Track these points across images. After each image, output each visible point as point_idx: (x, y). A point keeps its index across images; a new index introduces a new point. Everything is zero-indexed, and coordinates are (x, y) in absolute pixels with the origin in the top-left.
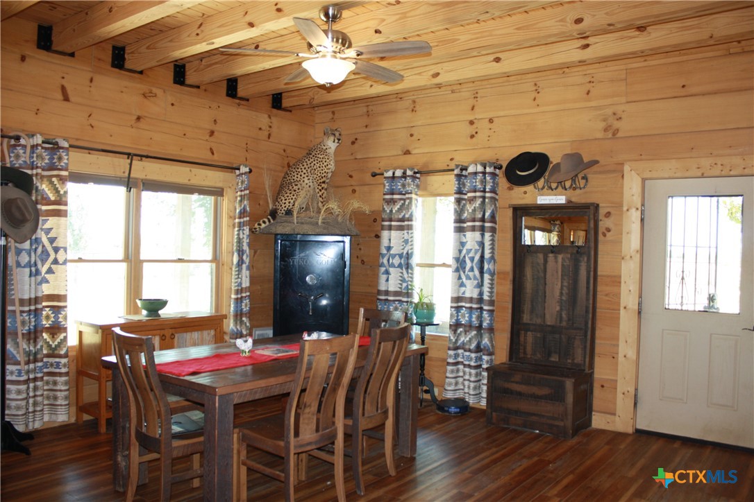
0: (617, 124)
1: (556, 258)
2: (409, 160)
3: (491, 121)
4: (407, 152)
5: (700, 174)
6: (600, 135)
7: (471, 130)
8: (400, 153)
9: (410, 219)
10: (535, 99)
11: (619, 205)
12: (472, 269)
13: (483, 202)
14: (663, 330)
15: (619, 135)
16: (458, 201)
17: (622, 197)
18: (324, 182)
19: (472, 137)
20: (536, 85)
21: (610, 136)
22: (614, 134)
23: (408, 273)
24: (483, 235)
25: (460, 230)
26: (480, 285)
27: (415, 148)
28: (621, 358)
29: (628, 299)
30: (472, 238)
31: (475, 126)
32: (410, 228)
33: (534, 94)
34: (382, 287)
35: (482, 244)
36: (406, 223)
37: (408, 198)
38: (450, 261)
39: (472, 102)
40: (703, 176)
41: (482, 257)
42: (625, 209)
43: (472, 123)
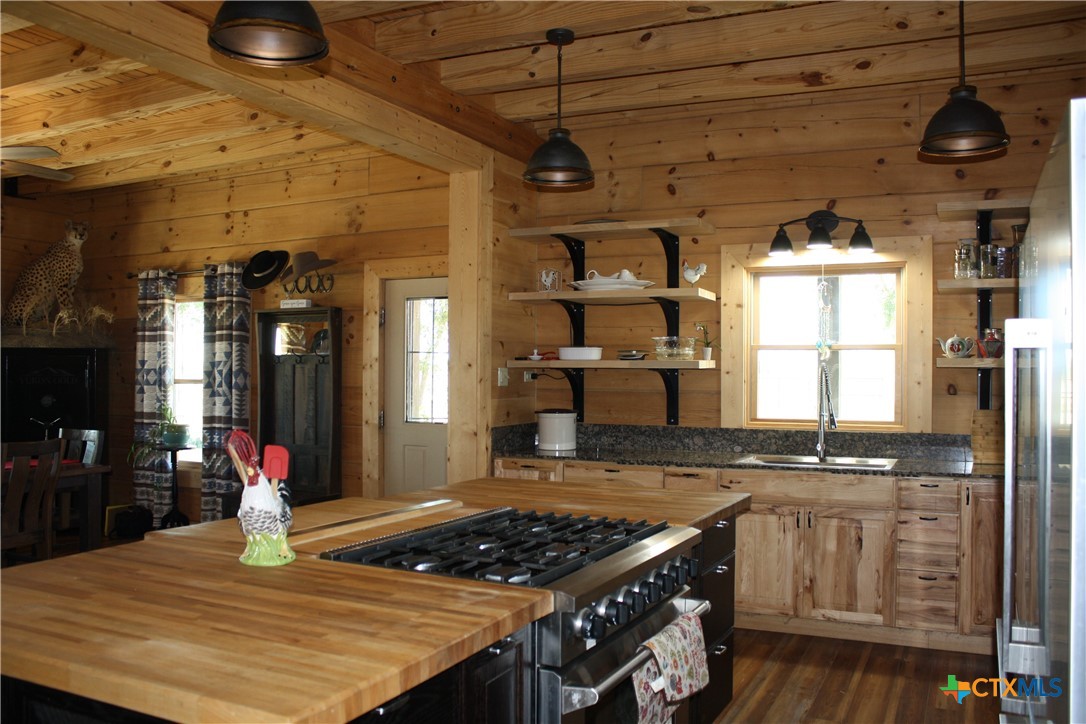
0: (360, 219)
1: (303, 368)
2: (168, 259)
3: (246, 214)
4: (166, 250)
5: (430, 275)
6: (344, 231)
7: (227, 224)
8: (159, 250)
9: (163, 328)
10: (286, 190)
11: (359, 308)
12: (220, 385)
13: (231, 308)
14: (405, 446)
15: (362, 231)
16: (209, 307)
17: (363, 296)
18: (66, 286)
19: (228, 232)
20: (288, 173)
21: (353, 232)
22: (357, 230)
23: (161, 390)
24: (231, 345)
25: (210, 339)
26: (228, 403)
27: (174, 245)
28: (365, 480)
29: (370, 412)
30: (220, 347)
31: (230, 220)
32: (162, 338)
33: (285, 184)
34: (138, 410)
35: (229, 355)
36: (158, 333)
37: (160, 304)
38: (201, 375)
39: (227, 192)
40: (433, 276)
41: (231, 369)
42: (365, 313)
43: (228, 216)
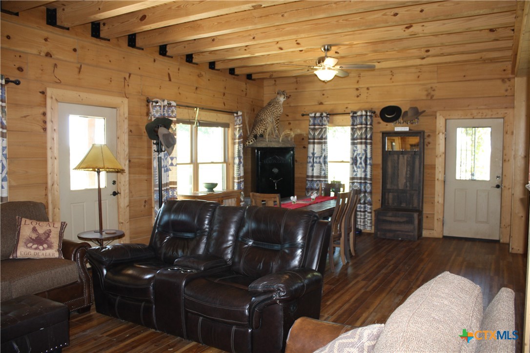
0: (433, 93)
1: (403, 157)
2: (322, 108)
3: (368, 89)
4: (321, 104)
5: (472, 117)
6: (424, 98)
7: (357, 93)
8: (317, 104)
9: (326, 138)
10: (391, 79)
11: (434, 131)
12: (361, 163)
13: (366, 130)
14: (455, 189)
15: (434, 98)
16: (352, 129)
17: (436, 126)
18: (278, 119)
19: (358, 96)
20: (391, 72)
21: (429, 98)
22: (431, 98)
23: (325, 166)
24: (366, 147)
25: (353, 144)
26: (365, 171)
27: (326, 101)
28: (436, 204)
29: (439, 175)
30: (360, 148)
31: (359, 91)
32: (325, 143)
33: (391, 76)
34: (310, 174)
35: (366, 151)
36: (323, 140)
37: (325, 128)
38: (349, 160)
39: (357, 79)
41: (366, 157)
42: (437, 133)
43: (357, 89)
